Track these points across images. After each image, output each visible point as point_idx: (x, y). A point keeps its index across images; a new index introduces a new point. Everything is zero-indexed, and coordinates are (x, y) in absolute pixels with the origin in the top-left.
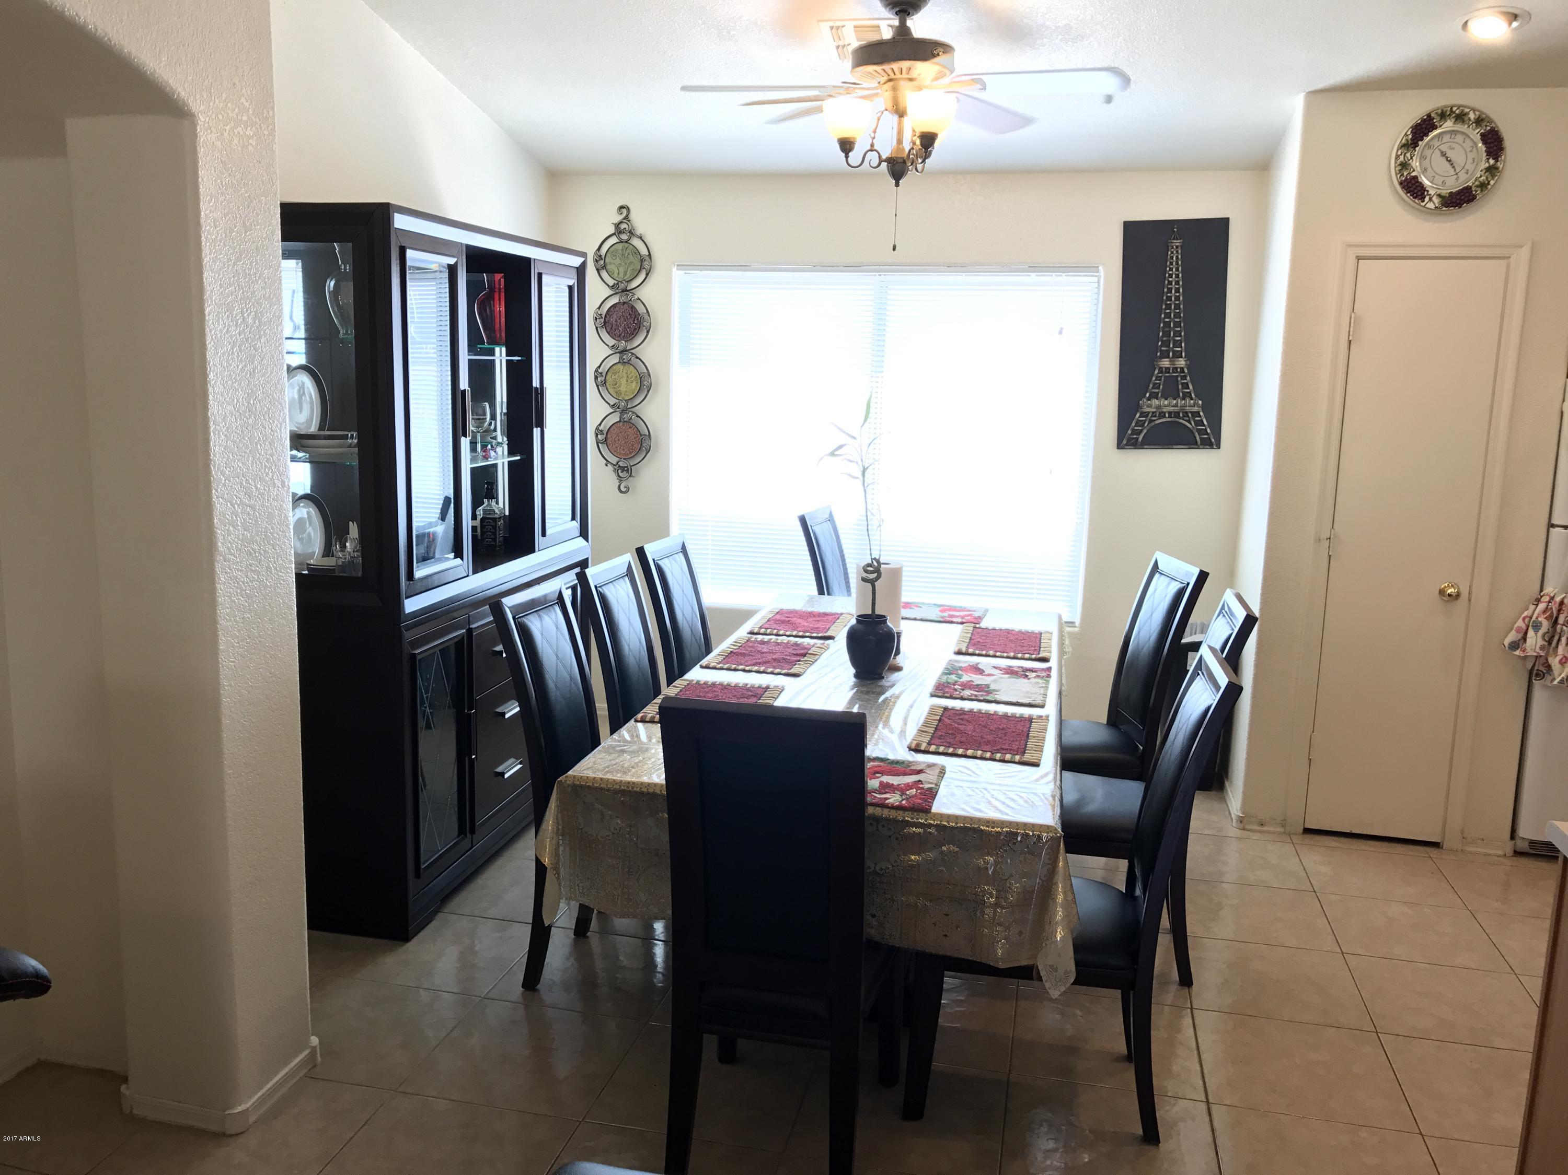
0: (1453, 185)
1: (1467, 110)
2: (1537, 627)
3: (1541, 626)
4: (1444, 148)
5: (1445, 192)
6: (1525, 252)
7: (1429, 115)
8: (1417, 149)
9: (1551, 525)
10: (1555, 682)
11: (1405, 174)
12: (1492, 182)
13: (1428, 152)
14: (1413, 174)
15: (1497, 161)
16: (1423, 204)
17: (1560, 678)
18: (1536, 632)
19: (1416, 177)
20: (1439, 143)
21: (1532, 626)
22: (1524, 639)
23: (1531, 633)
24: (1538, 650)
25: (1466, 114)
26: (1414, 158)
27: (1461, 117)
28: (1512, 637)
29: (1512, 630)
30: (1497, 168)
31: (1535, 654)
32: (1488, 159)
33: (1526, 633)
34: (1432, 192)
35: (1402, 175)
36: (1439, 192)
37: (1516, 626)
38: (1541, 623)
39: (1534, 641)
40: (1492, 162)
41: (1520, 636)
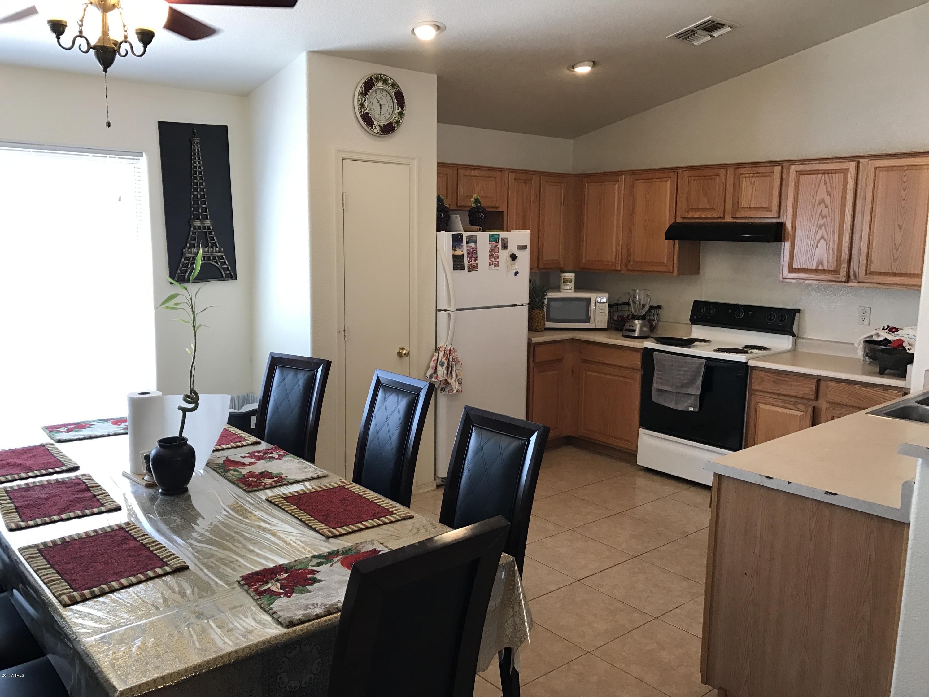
0: (383, 122)
1: (388, 78)
2: (442, 364)
3: (444, 364)
4: (378, 98)
5: (382, 124)
6: (416, 162)
7: (371, 78)
8: (367, 96)
9: (438, 310)
10: (455, 392)
11: (363, 110)
12: (401, 121)
13: (371, 99)
14: (367, 111)
15: (402, 109)
16: (372, 130)
17: (456, 389)
18: (442, 367)
19: (367, 113)
20: (376, 95)
21: (440, 364)
22: (436, 372)
23: (439, 368)
24: (445, 376)
25: (387, 80)
26: (366, 102)
27: (385, 82)
28: (430, 372)
29: (429, 368)
30: (403, 113)
31: (444, 379)
32: (398, 108)
33: (436, 369)
34: (376, 123)
35: (361, 111)
36: (379, 123)
37: (431, 366)
38: (444, 362)
39: (442, 372)
40: (400, 109)
41: (434, 370)
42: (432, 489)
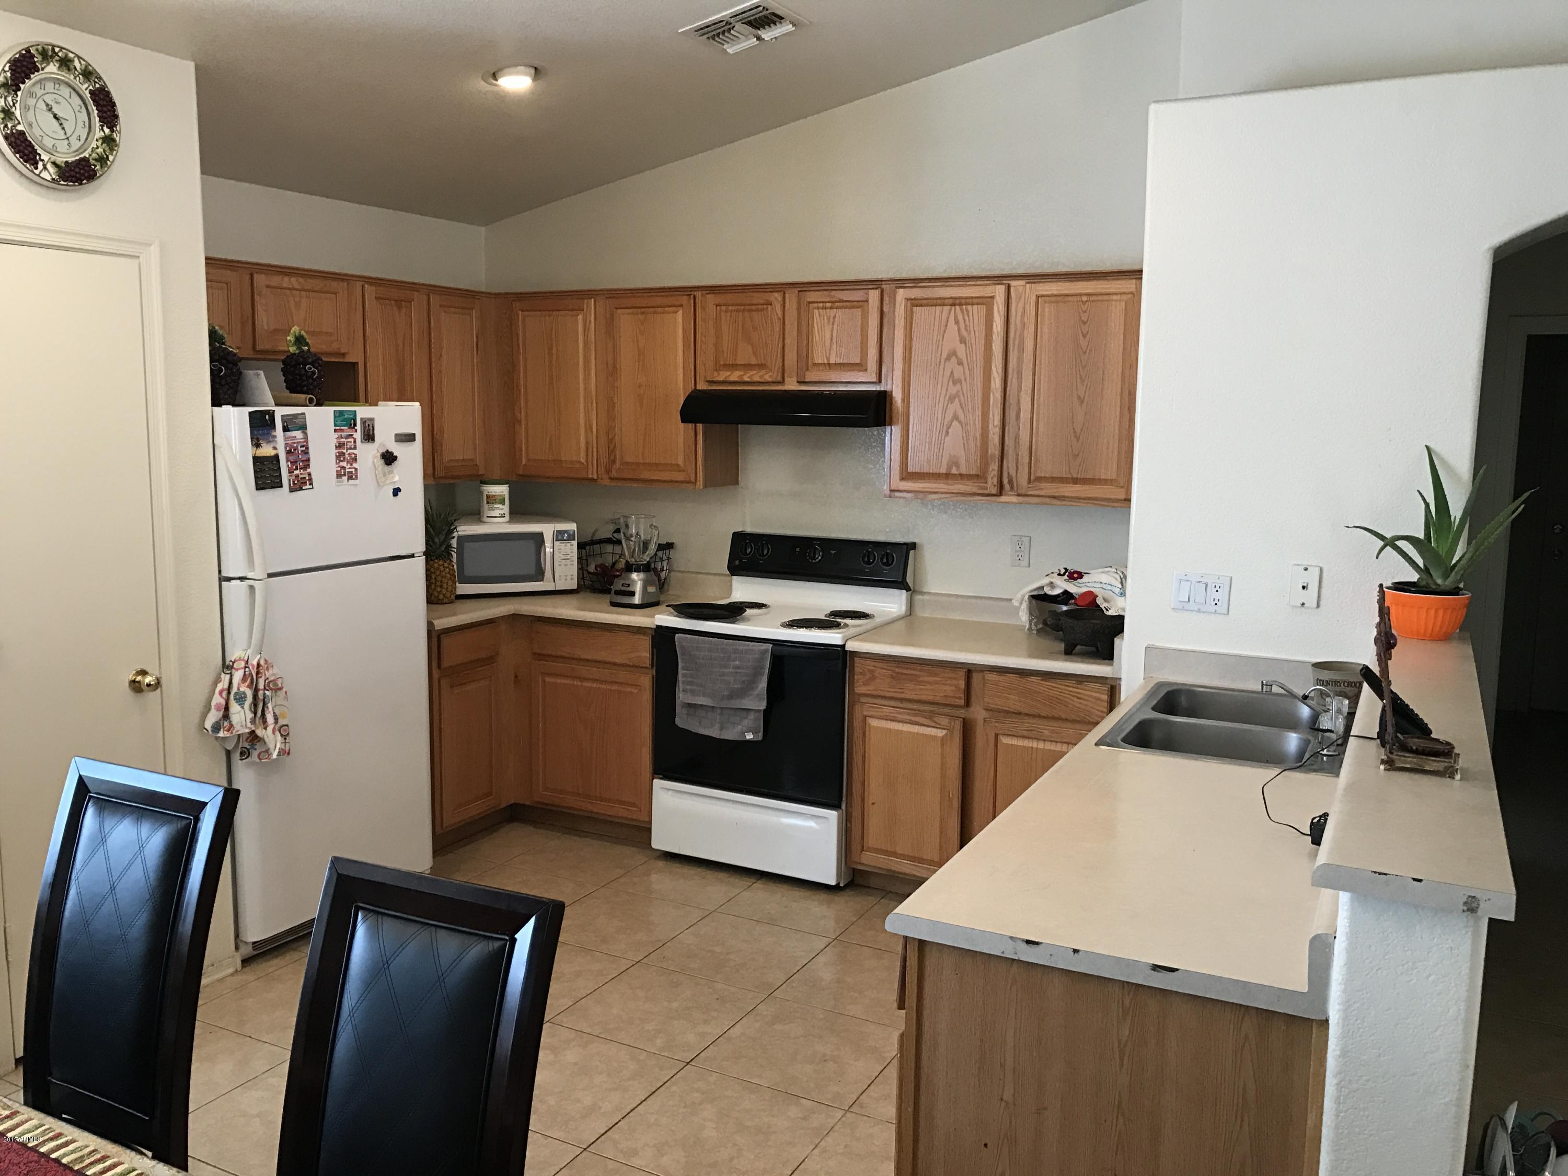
0: (66, 156)
1: (71, 55)
2: (240, 699)
3: (246, 697)
4: (49, 99)
5: (61, 160)
6: (154, 250)
7: (28, 50)
8: (19, 93)
9: (223, 579)
10: (275, 756)
11: (10, 125)
12: (111, 158)
13: (31, 102)
14: (20, 128)
15: (112, 131)
16: (37, 172)
17: (277, 750)
18: (242, 705)
19: (22, 133)
20: (43, 92)
21: (235, 699)
22: (226, 716)
23: (235, 707)
24: (249, 725)
25: (72, 61)
26: (18, 105)
27: (65, 63)
28: (213, 717)
29: (209, 710)
30: (114, 140)
31: (247, 731)
32: (102, 126)
33: (227, 708)
34: (45, 157)
35: (6, 126)
36: (53, 159)
37: (213, 703)
38: (244, 693)
39: (241, 716)
40: (107, 131)
41: (221, 713)
42: (231, 970)
